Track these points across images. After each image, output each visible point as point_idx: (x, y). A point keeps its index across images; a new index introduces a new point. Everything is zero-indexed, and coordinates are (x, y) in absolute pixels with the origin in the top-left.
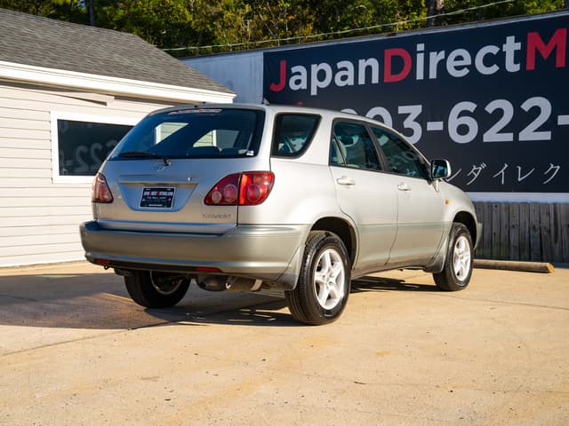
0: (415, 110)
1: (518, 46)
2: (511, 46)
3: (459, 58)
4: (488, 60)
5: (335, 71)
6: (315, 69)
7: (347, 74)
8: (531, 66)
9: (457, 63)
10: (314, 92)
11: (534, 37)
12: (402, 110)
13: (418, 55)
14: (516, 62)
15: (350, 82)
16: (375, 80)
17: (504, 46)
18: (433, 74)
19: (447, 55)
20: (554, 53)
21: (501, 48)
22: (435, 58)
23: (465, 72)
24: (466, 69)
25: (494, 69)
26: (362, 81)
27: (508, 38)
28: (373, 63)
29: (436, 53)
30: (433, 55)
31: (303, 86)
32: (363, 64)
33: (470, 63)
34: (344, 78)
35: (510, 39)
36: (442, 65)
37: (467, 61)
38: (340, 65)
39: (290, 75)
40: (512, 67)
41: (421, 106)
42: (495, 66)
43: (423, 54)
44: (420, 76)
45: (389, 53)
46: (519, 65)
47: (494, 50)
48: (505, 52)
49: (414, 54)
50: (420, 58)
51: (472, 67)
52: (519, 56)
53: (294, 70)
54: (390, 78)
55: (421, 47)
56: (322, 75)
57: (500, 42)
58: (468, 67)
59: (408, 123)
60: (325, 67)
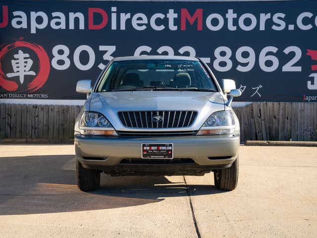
0: (112, 49)
1: (176, 16)
2: (172, 15)
3: (140, 19)
4: (159, 22)
5: (50, 18)
6: (34, 15)
7: (60, 21)
8: (183, 28)
9: (139, 21)
10: (33, 31)
11: (184, 12)
12: (102, 48)
13: (113, 14)
14: (175, 25)
15: (63, 26)
16: (82, 26)
17: (168, 14)
18: (123, 27)
19: (132, 16)
20: (196, 22)
21: (166, 16)
22: (124, 17)
23: (144, 28)
24: (144, 26)
25: (162, 27)
26: (72, 27)
27: (170, 10)
28: (80, 16)
29: (124, 14)
30: (122, 15)
31: (24, 25)
32: (72, 16)
33: (147, 23)
34: (58, 24)
35: (171, 11)
36: (128, 22)
37: (145, 21)
38: (54, 14)
39: (12, 17)
40: (173, 27)
41: (115, 47)
42: (162, 26)
43: (115, 14)
44: (114, 27)
45: (91, 11)
46: (176, 27)
47: (162, 16)
48: (168, 18)
49: (109, 13)
50: (114, 16)
51: (148, 25)
52: (177, 22)
53: (15, 13)
54: (92, 27)
55: (114, 9)
56: (39, 20)
57: (166, 12)
58: (145, 24)
59: (107, 57)
60: (43, 14)
